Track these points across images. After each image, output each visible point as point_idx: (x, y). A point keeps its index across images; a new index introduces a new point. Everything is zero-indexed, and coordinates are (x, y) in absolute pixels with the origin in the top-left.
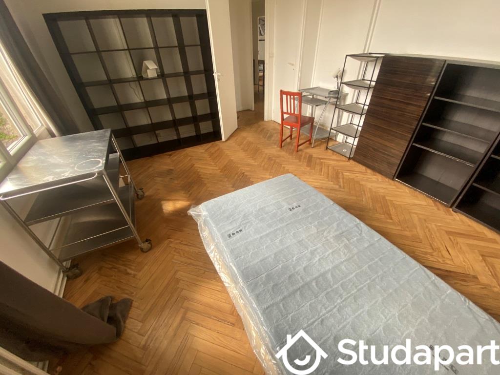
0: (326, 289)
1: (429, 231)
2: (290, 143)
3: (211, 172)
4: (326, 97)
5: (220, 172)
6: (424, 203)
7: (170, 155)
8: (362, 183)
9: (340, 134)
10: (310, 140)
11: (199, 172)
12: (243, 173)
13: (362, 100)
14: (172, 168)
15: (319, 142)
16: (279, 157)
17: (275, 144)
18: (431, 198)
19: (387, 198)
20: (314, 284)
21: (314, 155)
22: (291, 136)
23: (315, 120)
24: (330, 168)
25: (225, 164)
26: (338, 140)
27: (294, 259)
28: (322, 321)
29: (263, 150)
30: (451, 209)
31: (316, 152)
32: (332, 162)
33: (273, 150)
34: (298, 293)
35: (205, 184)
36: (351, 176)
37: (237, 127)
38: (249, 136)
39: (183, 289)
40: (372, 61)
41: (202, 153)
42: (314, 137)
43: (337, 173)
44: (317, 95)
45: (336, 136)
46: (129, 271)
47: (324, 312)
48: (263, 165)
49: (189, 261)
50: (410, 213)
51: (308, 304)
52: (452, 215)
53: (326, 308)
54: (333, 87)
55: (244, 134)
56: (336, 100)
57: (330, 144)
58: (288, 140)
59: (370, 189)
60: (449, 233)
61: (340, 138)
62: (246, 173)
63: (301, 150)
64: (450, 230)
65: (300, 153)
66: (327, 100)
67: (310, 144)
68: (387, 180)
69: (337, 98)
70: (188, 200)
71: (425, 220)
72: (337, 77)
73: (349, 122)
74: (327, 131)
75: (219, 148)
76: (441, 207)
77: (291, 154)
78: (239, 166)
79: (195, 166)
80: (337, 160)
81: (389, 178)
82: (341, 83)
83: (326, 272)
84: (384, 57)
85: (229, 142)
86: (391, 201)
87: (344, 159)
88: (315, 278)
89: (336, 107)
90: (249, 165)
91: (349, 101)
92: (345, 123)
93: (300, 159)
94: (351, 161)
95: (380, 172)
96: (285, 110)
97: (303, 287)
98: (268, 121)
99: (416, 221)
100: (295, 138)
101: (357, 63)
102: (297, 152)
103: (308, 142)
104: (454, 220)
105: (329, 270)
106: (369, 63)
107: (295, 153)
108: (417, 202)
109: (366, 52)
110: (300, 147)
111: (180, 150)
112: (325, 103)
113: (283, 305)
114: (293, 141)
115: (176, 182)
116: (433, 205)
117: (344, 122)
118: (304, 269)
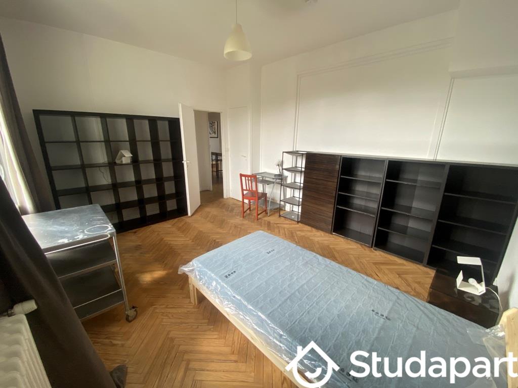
0: (305, 295)
1: (363, 264)
2: (249, 214)
3: (182, 243)
4: (273, 179)
5: (192, 242)
6: (355, 247)
7: (135, 232)
8: (311, 238)
9: (287, 204)
10: (266, 211)
11: (170, 244)
12: (215, 240)
13: (298, 180)
14: (140, 244)
15: (273, 212)
16: (243, 225)
17: (237, 215)
18: (358, 243)
19: (331, 247)
20: (297, 293)
21: (272, 222)
22: (250, 208)
23: (268, 195)
24: (286, 230)
25: (195, 234)
26: (286, 210)
27: (280, 282)
28: (308, 312)
29: (228, 221)
30: (372, 249)
31: (273, 219)
32: (285, 226)
33: (238, 220)
34: (288, 300)
35: (179, 254)
36: (303, 234)
37: (200, 204)
38: (212, 210)
39: (179, 345)
40: (299, 156)
41: (170, 228)
42: (269, 208)
43: (292, 233)
44: (266, 177)
45: (284, 206)
46: (115, 342)
47: (308, 307)
48: (231, 232)
49: (179, 321)
50: (348, 254)
51: (297, 305)
52: (374, 252)
53: (308, 305)
54: (277, 172)
55: (207, 209)
56: (280, 181)
57: (282, 213)
58: (248, 211)
59: (317, 241)
60: (375, 264)
61: (288, 207)
62: (217, 240)
63: (260, 218)
64: (375, 261)
65: (260, 220)
66: (274, 180)
67: (267, 213)
68: (327, 234)
69: (282, 179)
70: (164, 270)
71: (358, 258)
72: (278, 165)
73: (292, 196)
74: (278, 203)
75: (186, 222)
76: (367, 249)
77: (253, 222)
78: (209, 235)
79: (165, 239)
80: (290, 224)
81: (328, 233)
82: (283, 169)
83: (303, 285)
84: (306, 154)
85: (194, 216)
86: (334, 248)
87: (294, 222)
88: (297, 290)
89: (281, 185)
90: (218, 233)
91: (289, 181)
92: (290, 197)
93: (261, 225)
94: (300, 224)
95: (322, 230)
96: (244, 188)
97: (290, 296)
98: (227, 199)
99: (353, 259)
100: (253, 210)
101: (290, 156)
102: (258, 220)
103: (264, 213)
104: (376, 255)
105: (305, 284)
106: (298, 157)
107: (256, 221)
108: (351, 247)
109: (294, 150)
110: (259, 216)
111: (145, 227)
112: (273, 183)
113: (281, 309)
114: (253, 212)
115: (148, 255)
116: (361, 247)
117: (288, 196)
118: (289, 286)
